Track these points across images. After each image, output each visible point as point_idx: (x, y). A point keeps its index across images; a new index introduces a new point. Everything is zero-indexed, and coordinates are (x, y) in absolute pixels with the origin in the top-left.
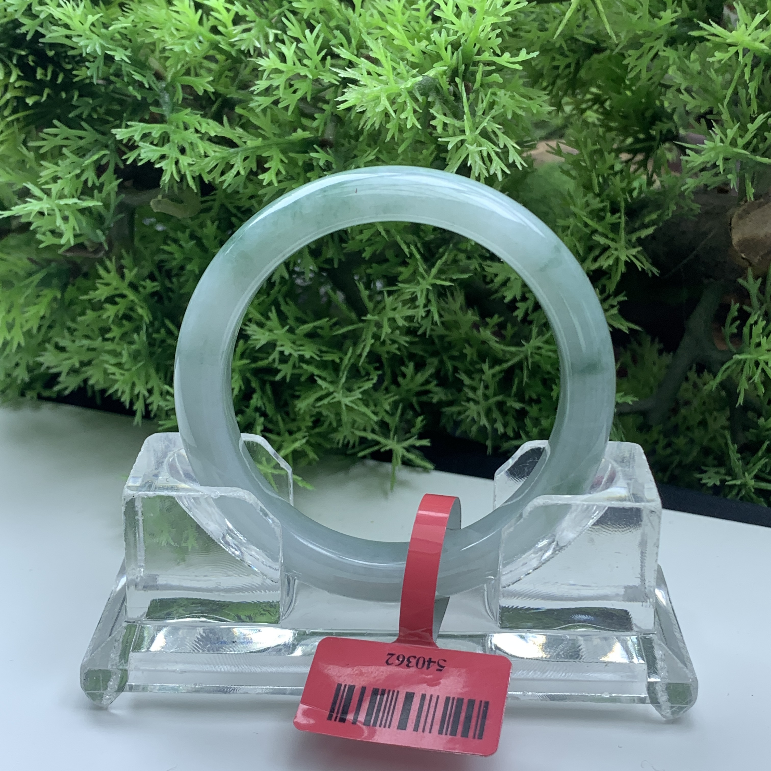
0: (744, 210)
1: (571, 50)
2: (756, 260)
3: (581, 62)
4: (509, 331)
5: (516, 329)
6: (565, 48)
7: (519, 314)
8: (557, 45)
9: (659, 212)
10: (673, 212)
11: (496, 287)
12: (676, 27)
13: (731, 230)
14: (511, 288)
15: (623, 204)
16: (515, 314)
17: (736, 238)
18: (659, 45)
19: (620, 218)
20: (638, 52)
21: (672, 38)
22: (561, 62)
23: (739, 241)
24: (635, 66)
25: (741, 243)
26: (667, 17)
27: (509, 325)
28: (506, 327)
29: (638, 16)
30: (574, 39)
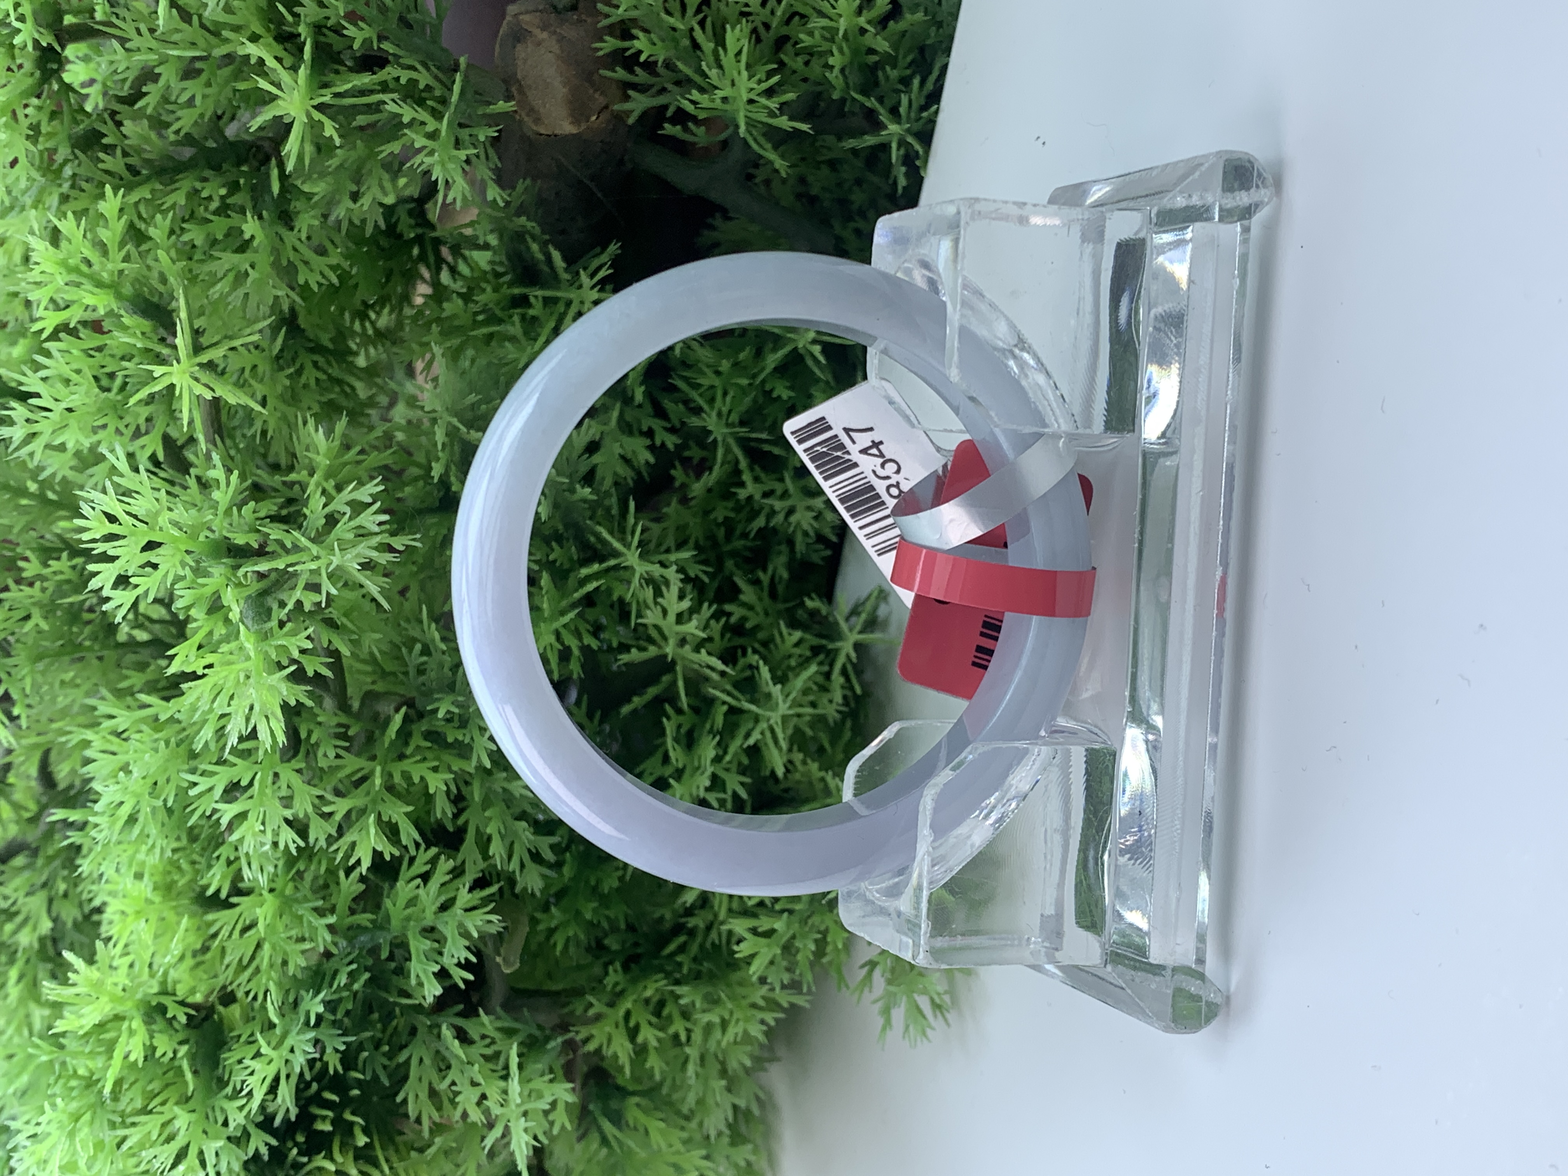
0: (528, 115)
1: (294, 360)
2: (601, 100)
3: (312, 345)
4: (695, 453)
5: (692, 444)
6: (292, 370)
7: (671, 441)
8: (287, 382)
9: (529, 240)
10: (528, 219)
11: (633, 474)
12: (265, 213)
13: (556, 136)
14: (634, 452)
15: (516, 291)
16: (671, 446)
17: (567, 128)
18: (290, 238)
19: (536, 297)
20: (301, 267)
21: (280, 218)
22: (310, 375)
23: (572, 123)
24: (321, 273)
25: (576, 122)
26: (251, 227)
27: (687, 454)
28: (690, 459)
29: (250, 270)
30: (278, 358)
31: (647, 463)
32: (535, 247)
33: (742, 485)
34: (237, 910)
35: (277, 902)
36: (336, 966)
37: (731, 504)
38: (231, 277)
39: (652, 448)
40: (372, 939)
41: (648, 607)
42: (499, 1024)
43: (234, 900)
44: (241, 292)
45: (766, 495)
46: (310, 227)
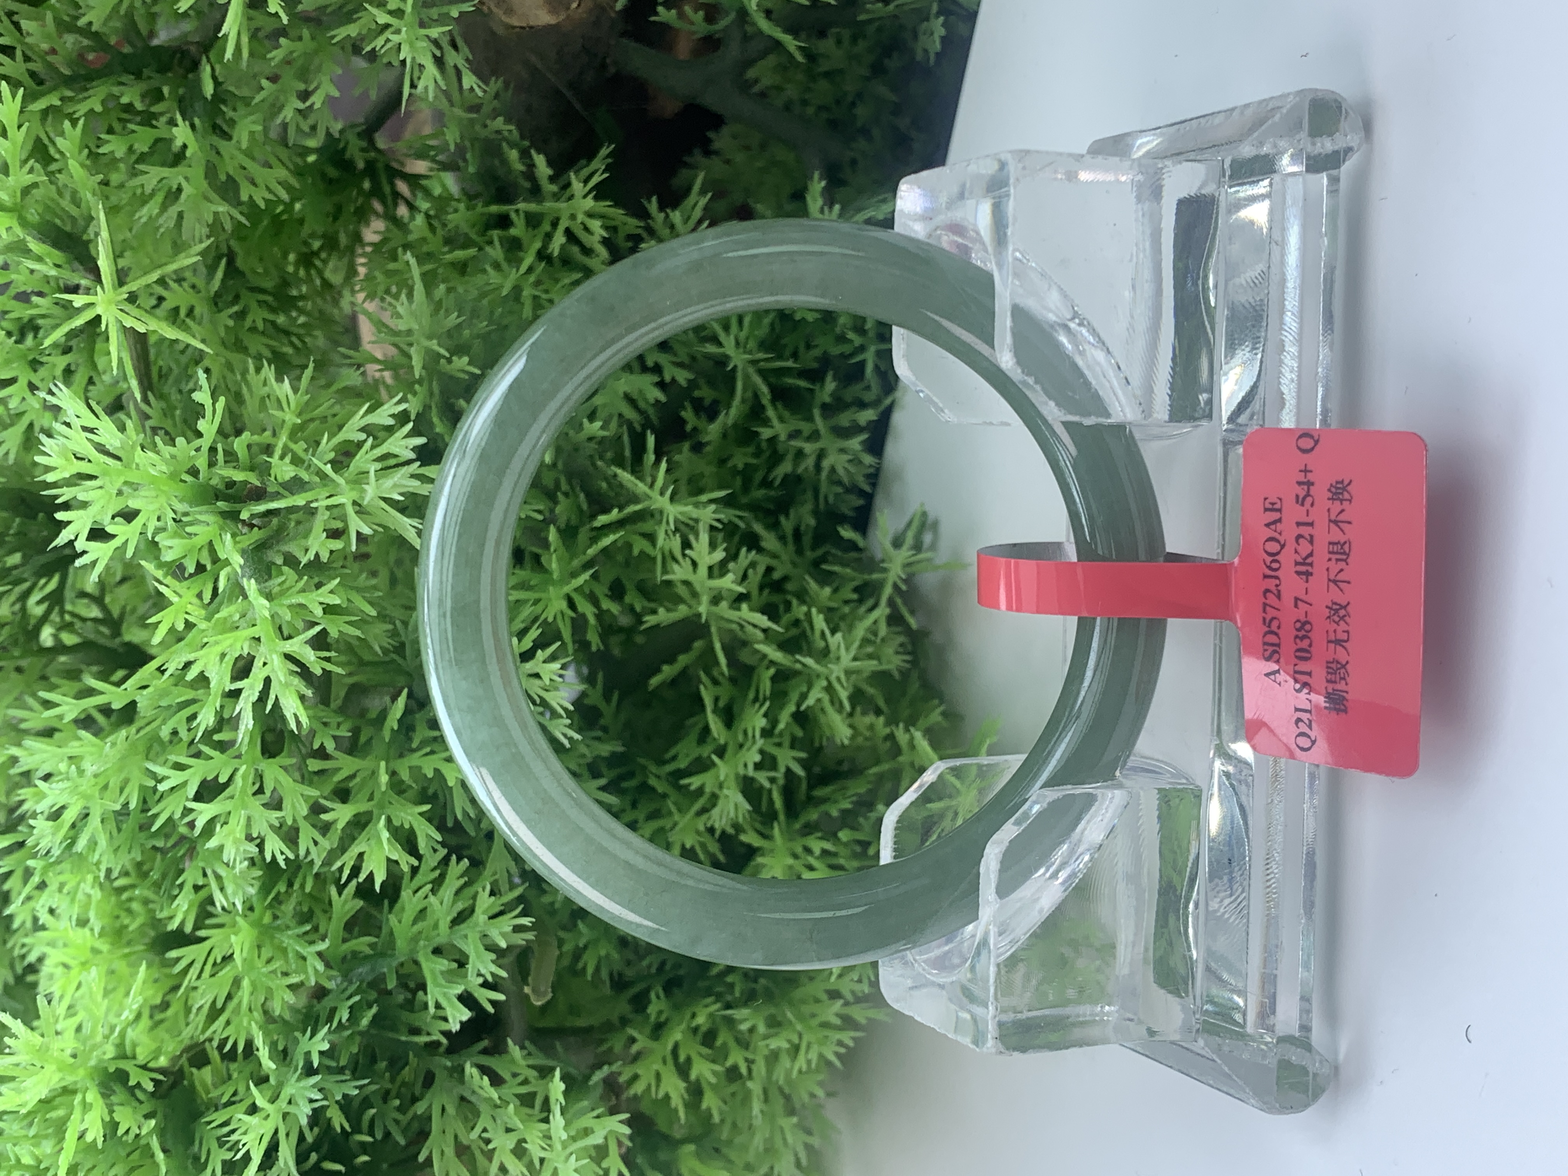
0: (498, 5)
1: (236, 300)
3: (252, 285)
4: (705, 393)
5: (702, 382)
6: (236, 308)
7: (682, 377)
8: (231, 323)
9: (506, 148)
10: (506, 123)
12: (197, 121)
13: (531, 27)
14: (641, 391)
15: (494, 209)
16: (684, 383)
17: (544, 18)
18: (229, 149)
20: (244, 183)
21: (215, 129)
22: (257, 315)
23: (549, 12)
24: (268, 188)
25: (553, 11)
26: (181, 134)
27: (697, 394)
28: (701, 400)
29: (184, 184)
30: (218, 295)
31: (657, 401)
32: (513, 155)
33: (766, 423)
34: (207, 945)
35: (255, 932)
36: (333, 1005)
37: (751, 449)
38: (159, 198)
39: (661, 385)
40: (373, 970)
41: (677, 561)
42: (531, 1062)
43: (202, 933)
44: (173, 211)
45: (795, 435)
46: (252, 133)
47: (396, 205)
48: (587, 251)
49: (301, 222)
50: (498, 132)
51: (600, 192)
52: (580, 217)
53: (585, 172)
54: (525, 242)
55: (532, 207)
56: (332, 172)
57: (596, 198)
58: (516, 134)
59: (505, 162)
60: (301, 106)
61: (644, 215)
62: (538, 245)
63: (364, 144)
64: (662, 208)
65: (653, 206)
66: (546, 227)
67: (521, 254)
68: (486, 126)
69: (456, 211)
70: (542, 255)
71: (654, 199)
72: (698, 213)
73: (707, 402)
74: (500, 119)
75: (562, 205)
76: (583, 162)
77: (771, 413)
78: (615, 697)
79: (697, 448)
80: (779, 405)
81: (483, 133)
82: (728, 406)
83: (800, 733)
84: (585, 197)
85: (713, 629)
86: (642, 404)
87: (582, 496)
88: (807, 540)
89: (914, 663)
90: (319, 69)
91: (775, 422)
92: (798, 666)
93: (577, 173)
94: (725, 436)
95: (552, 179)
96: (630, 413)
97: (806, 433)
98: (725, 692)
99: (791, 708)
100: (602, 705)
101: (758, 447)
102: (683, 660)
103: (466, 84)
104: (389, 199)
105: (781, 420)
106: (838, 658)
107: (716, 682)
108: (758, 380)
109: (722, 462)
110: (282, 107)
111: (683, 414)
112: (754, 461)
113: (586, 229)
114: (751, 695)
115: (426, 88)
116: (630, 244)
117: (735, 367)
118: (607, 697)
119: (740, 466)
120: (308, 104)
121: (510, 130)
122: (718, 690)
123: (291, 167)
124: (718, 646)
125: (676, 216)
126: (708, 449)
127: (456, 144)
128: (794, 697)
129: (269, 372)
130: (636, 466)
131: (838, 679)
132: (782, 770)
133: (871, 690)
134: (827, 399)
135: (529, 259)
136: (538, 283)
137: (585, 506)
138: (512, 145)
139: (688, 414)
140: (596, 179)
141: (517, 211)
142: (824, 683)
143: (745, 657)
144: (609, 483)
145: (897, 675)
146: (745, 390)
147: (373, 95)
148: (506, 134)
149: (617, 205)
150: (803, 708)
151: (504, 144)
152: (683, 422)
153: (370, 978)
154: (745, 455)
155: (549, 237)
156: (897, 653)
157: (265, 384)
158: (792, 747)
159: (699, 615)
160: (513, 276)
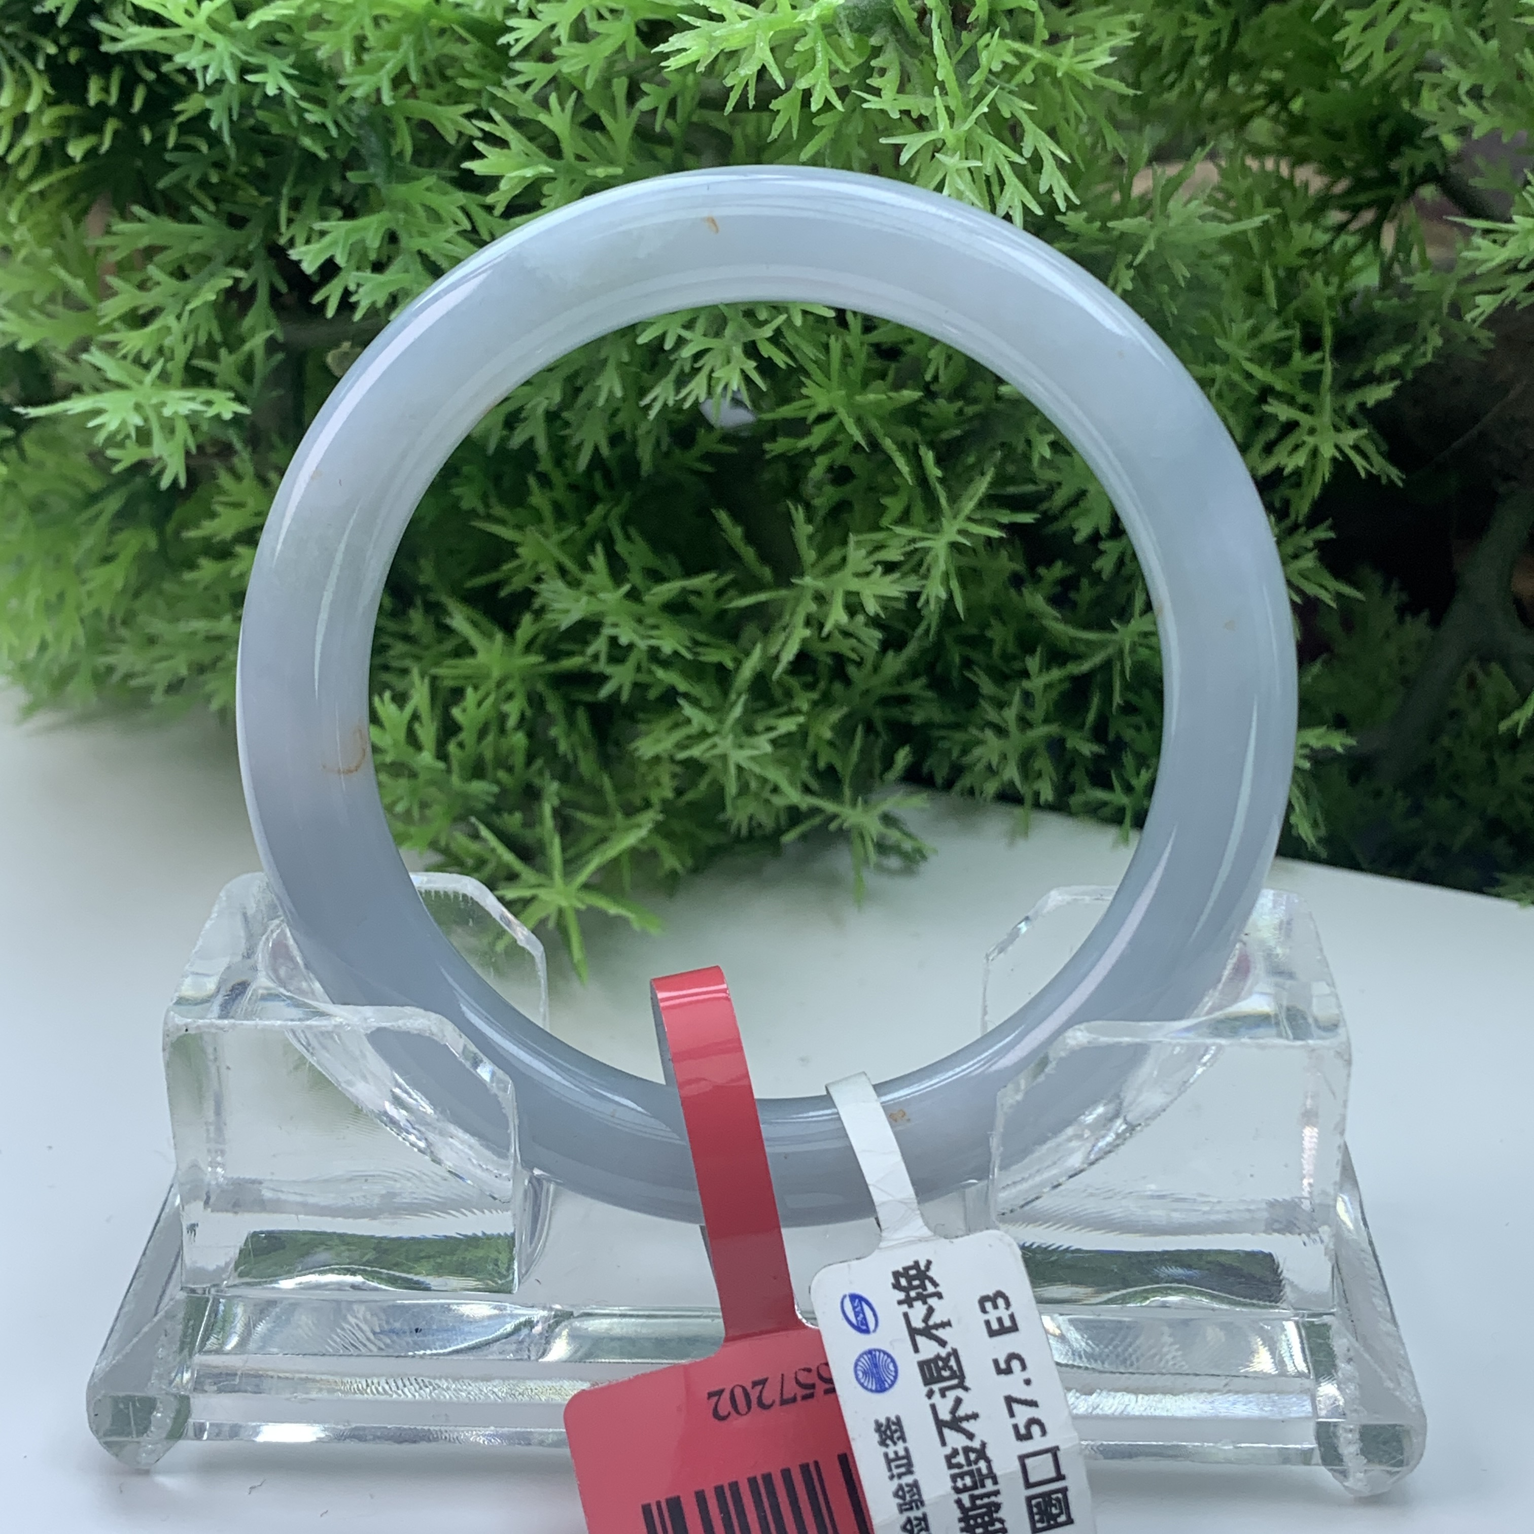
47: (1343, 208)
48: (1269, 449)
49: (1323, 89)
50: (1425, 340)
51: (1342, 466)
52: (1311, 440)
53: (1370, 449)
54: (1284, 370)
55: (1327, 380)
56: (1385, 129)
57: (1334, 459)
58: (1422, 362)
59: (1387, 348)
60: (1463, 90)
61: (1313, 521)
62: (1279, 386)
63: (1420, 170)
64: (1320, 545)
65: (1323, 533)
66: (1302, 397)
67: (1269, 365)
68: (1433, 324)
69: (1327, 283)
70: (1266, 393)
71: (1332, 535)
72: (1312, 589)
73: (1073, 595)
74: (1439, 342)
75: (1326, 417)
76: (1384, 447)
77: (1056, 674)
78: (708, 468)
79: (1017, 581)
80: (1067, 685)
81: (1424, 322)
82: (1066, 621)
83: (653, 694)
84: (1337, 447)
85: (783, 593)
86: (1073, 512)
87: (958, 432)
88: (896, 713)
89: (738, 839)
90: (1509, 114)
91: (1046, 678)
92: (733, 696)
93: (1368, 437)
94: (1031, 616)
95: (1362, 406)
96: (1060, 498)
97: (1030, 715)
98: (707, 605)
99: (682, 686)
100: (696, 451)
101: (1014, 657)
102: (749, 553)
103: (1481, 299)
104: (1351, 201)
105: (1048, 686)
106: (741, 747)
107: (720, 593)
108: (1097, 659)
109: (997, 611)
110: (1463, 66)
111: (1059, 564)
112: (996, 649)
113: (1296, 448)
114: (702, 637)
115: (1479, 249)
116: (1277, 504)
117: (1114, 630)
118: (707, 457)
119: (989, 634)
120: (1465, 99)
121: (1427, 355)
122: (710, 596)
123: (1389, 76)
124: (762, 597)
125: (1308, 561)
126: (1013, 592)
127: (1410, 286)
128: (697, 690)
129: (1124, 38)
130: (992, 500)
131: (714, 746)
132: (609, 670)
133: (703, 785)
134: (1069, 744)
135: (1261, 374)
136: (1232, 385)
137: (945, 436)
138: (1407, 357)
139: (1058, 570)
140: (1358, 461)
141: (1322, 361)
142: (710, 728)
143: (750, 630)
144: (972, 467)
145: (722, 817)
146: (1088, 643)
147: (1476, 182)
148: (1422, 349)
149: (1326, 487)
150: (681, 701)
151: (1407, 347)
152: (1049, 564)
153: (363, 151)
154: (1005, 642)
155: (1290, 401)
156: (751, 818)
157: (1110, 34)
158: (636, 685)
159: (802, 575)
160: (1241, 354)
